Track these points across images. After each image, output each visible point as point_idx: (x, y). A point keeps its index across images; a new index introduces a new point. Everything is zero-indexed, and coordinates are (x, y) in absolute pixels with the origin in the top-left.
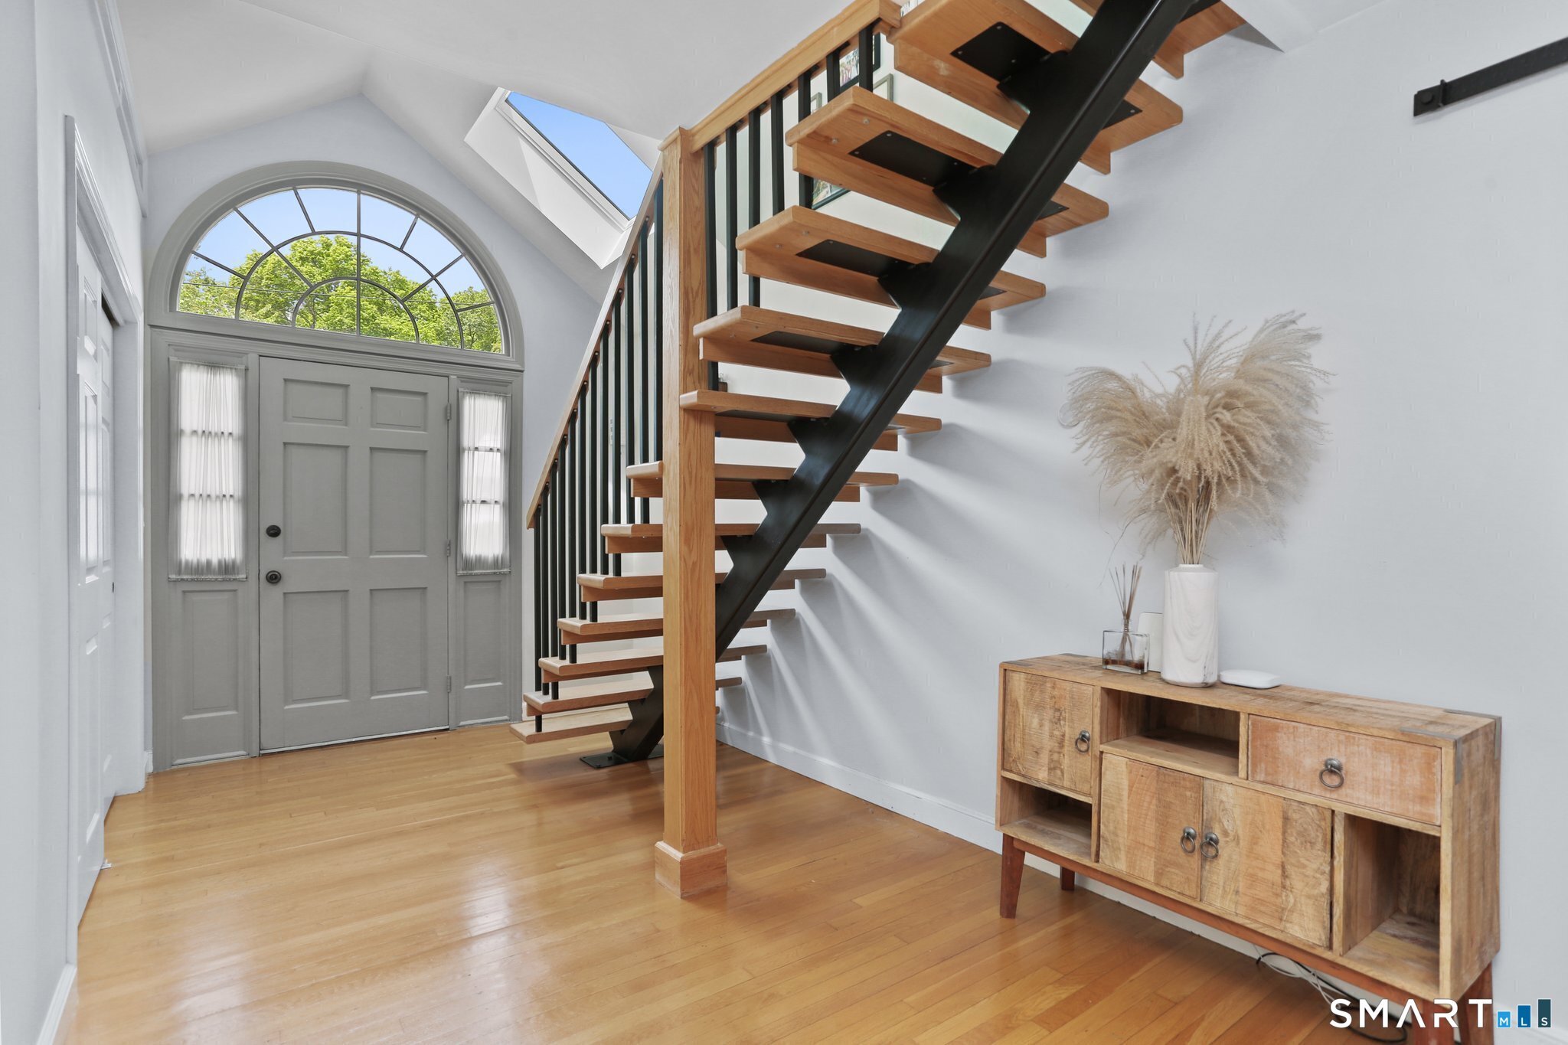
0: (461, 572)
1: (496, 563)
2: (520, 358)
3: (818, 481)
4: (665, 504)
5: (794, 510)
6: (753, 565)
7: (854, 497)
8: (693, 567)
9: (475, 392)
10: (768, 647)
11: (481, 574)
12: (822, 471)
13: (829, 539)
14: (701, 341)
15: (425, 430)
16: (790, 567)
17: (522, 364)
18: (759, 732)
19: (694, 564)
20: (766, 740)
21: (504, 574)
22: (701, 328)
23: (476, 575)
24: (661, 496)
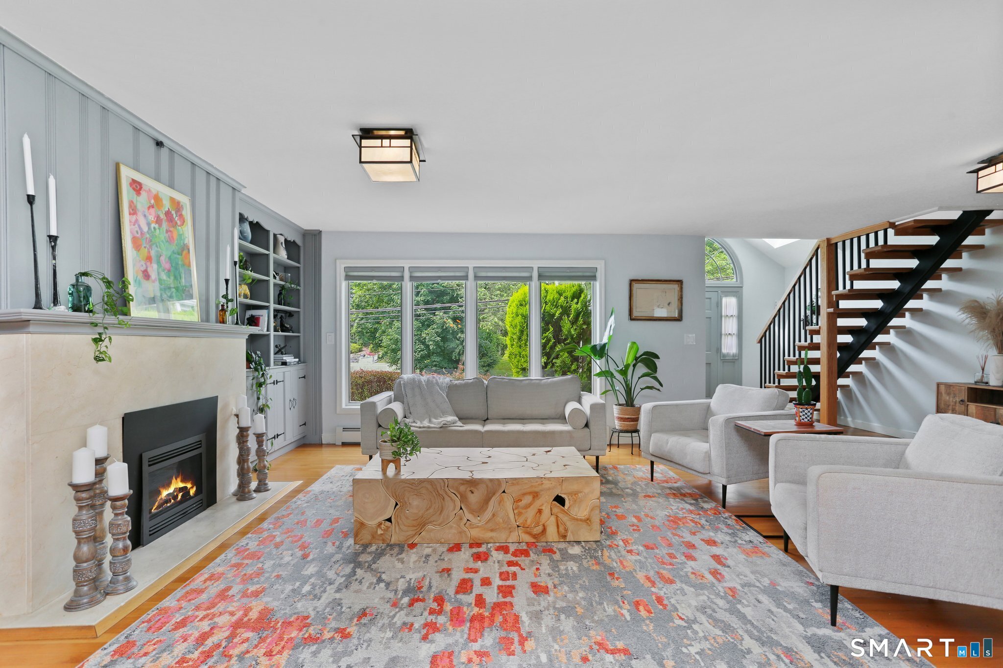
0: (722, 358)
1: (733, 356)
2: (742, 282)
3: (872, 330)
4: (821, 337)
5: (863, 339)
6: (846, 356)
7: (888, 333)
8: (831, 356)
9: (726, 296)
10: (850, 386)
11: (729, 359)
12: (873, 327)
13: (877, 347)
14: (834, 296)
15: (710, 310)
16: (861, 356)
17: (743, 284)
18: (846, 416)
19: (831, 353)
20: (849, 419)
21: (736, 359)
22: (834, 293)
23: (727, 359)
24: (820, 334)
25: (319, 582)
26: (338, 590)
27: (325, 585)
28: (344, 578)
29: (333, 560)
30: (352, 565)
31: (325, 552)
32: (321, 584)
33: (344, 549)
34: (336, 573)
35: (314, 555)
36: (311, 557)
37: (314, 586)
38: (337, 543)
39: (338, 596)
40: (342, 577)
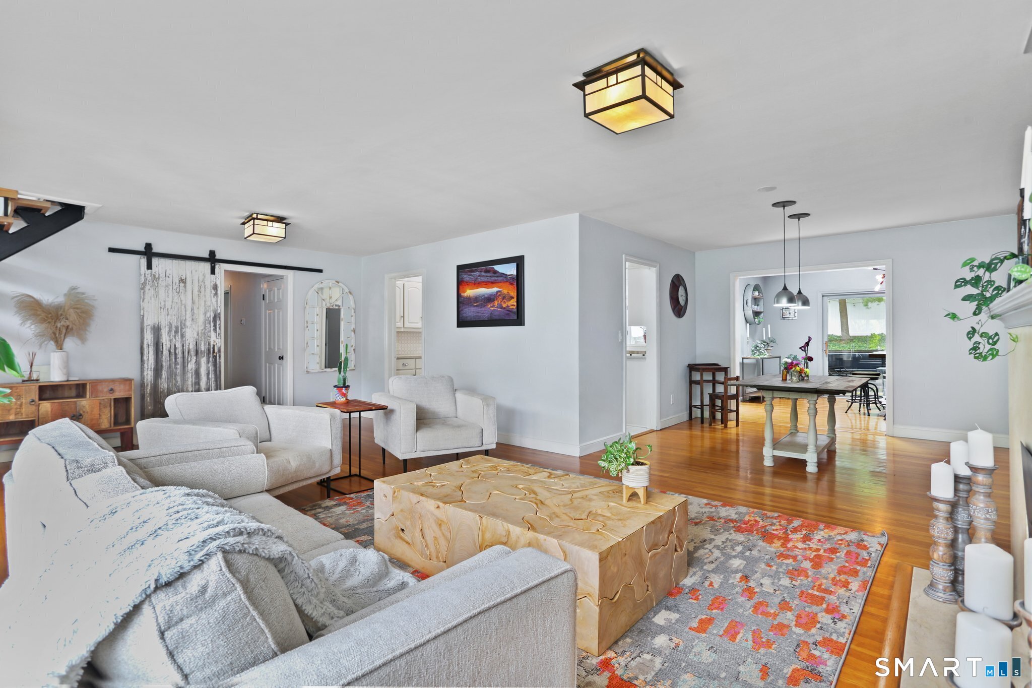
25: (728, 550)
26: (712, 540)
27: (723, 546)
28: (706, 547)
29: (713, 566)
30: (696, 555)
31: (722, 577)
32: (726, 548)
33: (700, 573)
34: (712, 553)
35: (735, 578)
36: (739, 575)
37: (733, 549)
38: (707, 583)
39: (713, 537)
40: (707, 548)
